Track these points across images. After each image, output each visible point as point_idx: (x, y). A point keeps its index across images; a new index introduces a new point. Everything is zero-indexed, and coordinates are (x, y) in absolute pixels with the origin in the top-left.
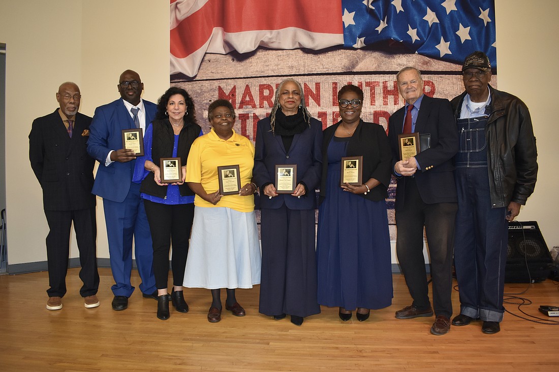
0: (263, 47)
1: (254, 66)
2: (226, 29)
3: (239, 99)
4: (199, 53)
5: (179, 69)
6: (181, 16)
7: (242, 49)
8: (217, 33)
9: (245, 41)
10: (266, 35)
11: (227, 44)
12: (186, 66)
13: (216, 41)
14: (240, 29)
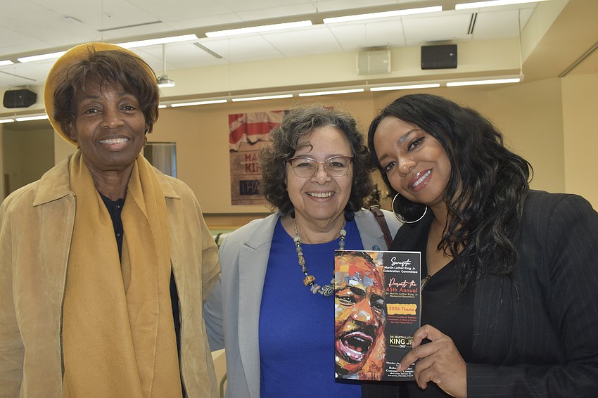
0: (259, 140)
1: (256, 147)
2: (247, 134)
3: (252, 158)
4: (239, 142)
5: (232, 148)
6: (233, 130)
7: (253, 141)
8: (244, 136)
9: (253, 138)
10: (260, 136)
11: (248, 139)
12: (235, 147)
13: (244, 139)
14: (251, 134)
